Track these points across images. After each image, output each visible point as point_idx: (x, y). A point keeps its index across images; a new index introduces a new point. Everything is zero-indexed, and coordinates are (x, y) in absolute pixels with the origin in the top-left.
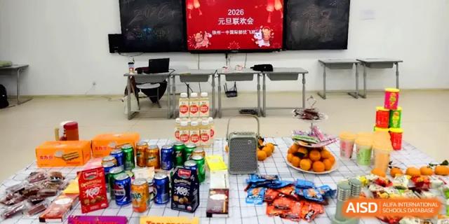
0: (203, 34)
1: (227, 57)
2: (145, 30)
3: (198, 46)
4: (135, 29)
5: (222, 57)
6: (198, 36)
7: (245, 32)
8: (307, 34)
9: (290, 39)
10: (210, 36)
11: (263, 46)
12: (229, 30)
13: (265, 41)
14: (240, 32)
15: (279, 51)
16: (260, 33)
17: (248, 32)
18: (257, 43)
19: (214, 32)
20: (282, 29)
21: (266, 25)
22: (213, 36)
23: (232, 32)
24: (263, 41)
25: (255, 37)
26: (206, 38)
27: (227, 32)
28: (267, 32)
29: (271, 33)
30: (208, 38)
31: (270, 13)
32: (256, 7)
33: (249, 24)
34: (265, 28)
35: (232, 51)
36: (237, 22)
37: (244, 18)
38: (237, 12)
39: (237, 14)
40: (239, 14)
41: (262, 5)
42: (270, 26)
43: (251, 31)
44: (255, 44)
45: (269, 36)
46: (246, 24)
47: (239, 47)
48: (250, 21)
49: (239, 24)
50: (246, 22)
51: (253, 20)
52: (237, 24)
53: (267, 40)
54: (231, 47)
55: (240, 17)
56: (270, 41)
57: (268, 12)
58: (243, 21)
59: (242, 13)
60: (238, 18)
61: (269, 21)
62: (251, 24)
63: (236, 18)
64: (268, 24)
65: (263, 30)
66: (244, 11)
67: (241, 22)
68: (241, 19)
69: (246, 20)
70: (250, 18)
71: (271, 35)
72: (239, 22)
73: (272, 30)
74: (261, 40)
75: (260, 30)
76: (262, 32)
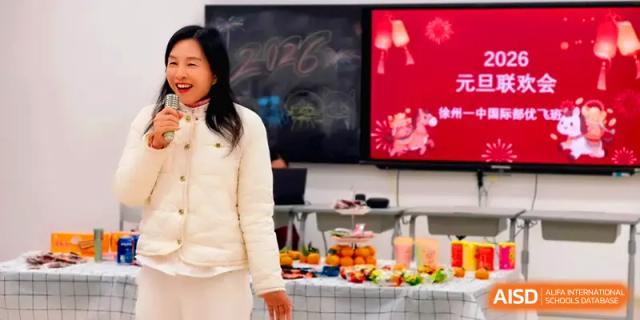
0: (414, 116)
1: (480, 184)
3: (399, 148)
5: (468, 181)
6: (400, 121)
7: (530, 114)
10: (433, 122)
11: (583, 157)
12: (486, 108)
13: (591, 141)
14: (518, 114)
15: (632, 173)
16: (575, 118)
17: (539, 115)
18: (565, 146)
19: (444, 113)
21: (592, 97)
22: (441, 122)
23: (494, 113)
24: (582, 141)
25: (561, 129)
26: (420, 128)
27: (480, 113)
28: (596, 117)
29: (609, 118)
30: (428, 127)
31: (604, 64)
32: (565, 46)
33: (542, 91)
34: (590, 106)
35: (494, 167)
36: (510, 86)
37: (528, 75)
38: (508, 58)
39: (510, 64)
40: (515, 65)
41: (580, 42)
42: (603, 100)
43: (549, 113)
44: (560, 148)
45: (601, 129)
46: (533, 91)
47: (515, 157)
48: (548, 84)
49: (513, 91)
50: (534, 85)
51: (554, 81)
52: (509, 91)
53: (596, 141)
54: (491, 156)
55: (518, 71)
56: (604, 142)
57: (600, 60)
58: (526, 85)
59: (523, 61)
60: (513, 75)
61: (602, 86)
62: (549, 93)
63: (507, 75)
64: (599, 95)
65: (584, 109)
66: (529, 57)
67: (522, 85)
68: (519, 77)
69: (533, 80)
70: (546, 76)
71: (607, 125)
72: (515, 87)
73: (610, 111)
74: (578, 137)
75: (576, 111)
76: (581, 116)
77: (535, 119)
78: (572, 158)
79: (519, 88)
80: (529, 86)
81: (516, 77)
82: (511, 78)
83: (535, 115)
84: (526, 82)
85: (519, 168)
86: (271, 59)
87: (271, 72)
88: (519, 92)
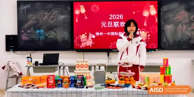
0: (88, 35)
2: (38, 32)
3: (83, 45)
4: (29, 31)
5: (105, 55)
6: (83, 37)
8: (180, 36)
9: (164, 40)
10: (94, 37)
12: (110, 32)
15: (155, 51)
19: (97, 34)
20: (157, 32)
21: (143, 28)
22: (96, 36)
23: (113, 34)
26: (90, 39)
27: (109, 34)
28: (144, 34)
29: (148, 34)
30: (92, 38)
31: (146, 18)
32: (134, 13)
34: (142, 31)
35: (113, 50)
36: (117, 25)
37: (123, 22)
38: (117, 17)
39: (117, 18)
40: (119, 19)
41: (138, 11)
42: (146, 29)
45: (145, 37)
49: (119, 27)
52: (117, 27)
53: (144, 41)
54: (112, 47)
55: (120, 21)
56: (146, 41)
57: (145, 17)
58: (122, 25)
59: (121, 18)
60: (118, 22)
61: (145, 25)
64: (145, 27)
65: (140, 32)
66: (123, 16)
67: (121, 25)
68: (120, 22)
71: (147, 37)
72: (119, 25)
73: (148, 32)
75: (138, 32)
76: (139, 34)
79: (120, 26)
81: (119, 22)
82: (118, 23)
86: (40, 18)
87: (40, 22)
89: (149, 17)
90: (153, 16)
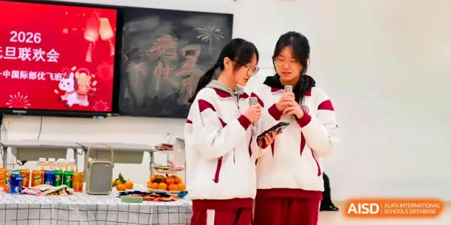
1: (1, 123)
7: (41, 76)
8: (157, 88)
9: (126, 95)
11: (75, 105)
12: (10, 70)
13: (80, 95)
14: (33, 75)
15: (105, 116)
16: (71, 80)
17: (47, 77)
18: (63, 98)
20: (112, 75)
21: (82, 66)
23: (16, 74)
24: (75, 95)
25: (61, 87)
27: (6, 74)
28: (84, 79)
29: (92, 80)
31: (91, 44)
32: (66, 31)
33: (49, 60)
34: (81, 72)
35: (15, 111)
36: (27, 55)
37: (40, 49)
38: (27, 37)
39: (28, 41)
40: (32, 42)
41: (76, 29)
42: (91, 69)
43: (54, 76)
44: (60, 99)
45: (87, 87)
46: (44, 60)
47: (29, 105)
48: (53, 56)
49: (30, 59)
50: (45, 56)
51: (58, 54)
52: (27, 59)
53: (84, 95)
54: (12, 104)
55: (34, 46)
56: (88, 96)
57: (88, 42)
58: (39, 56)
59: (37, 40)
60: (30, 48)
61: (89, 59)
62: (54, 63)
63: (26, 48)
64: (87, 65)
65: (77, 74)
66: (40, 36)
67: (36, 56)
68: (34, 50)
69: (44, 53)
70: (53, 50)
71: (91, 85)
72: (31, 57)
73: (94, 76)
74: (72, 92)
75: (72, 75)
76: (74, 78)
77: (44, 79)
78: (68, 106)
79: (34, 58)
80: (41, 57)
81: (31, 50)
82: (28, 50)
83: (44, 77)
84: (39, 54)
85: (32, 112)
88: (34, 61)
89: (96, 42)
90: (106, 42)
